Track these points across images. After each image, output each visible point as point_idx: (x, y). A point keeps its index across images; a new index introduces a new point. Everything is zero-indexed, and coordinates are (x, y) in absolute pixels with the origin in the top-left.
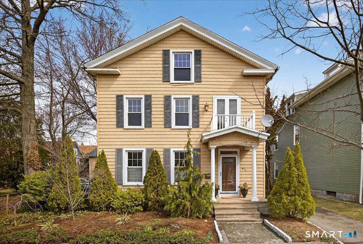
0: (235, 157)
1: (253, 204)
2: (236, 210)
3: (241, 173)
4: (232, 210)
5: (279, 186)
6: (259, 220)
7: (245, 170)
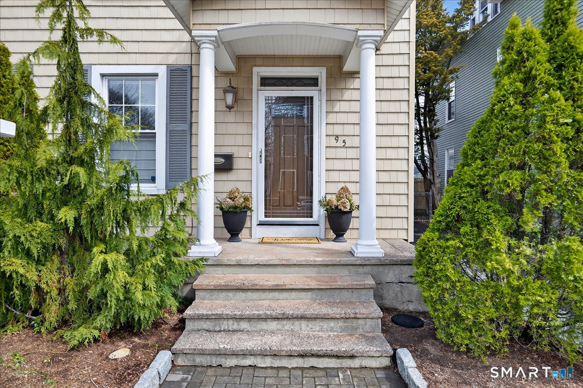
0: (312, 98)
1: (361, 270)
2: (285, 295)
3: (332, 153)
4: (271, 295)
5: (472, 187)
6: (373, 349)
7: (344, 141)
